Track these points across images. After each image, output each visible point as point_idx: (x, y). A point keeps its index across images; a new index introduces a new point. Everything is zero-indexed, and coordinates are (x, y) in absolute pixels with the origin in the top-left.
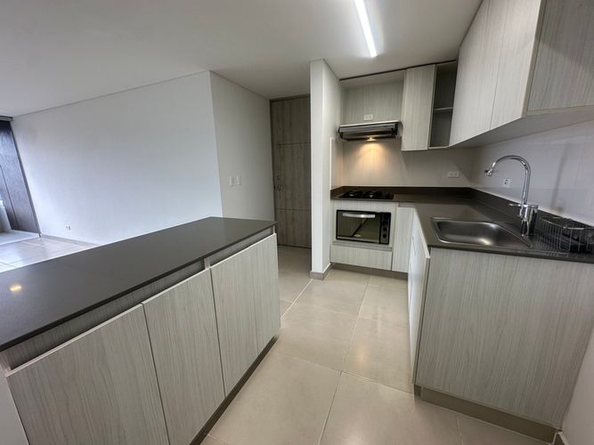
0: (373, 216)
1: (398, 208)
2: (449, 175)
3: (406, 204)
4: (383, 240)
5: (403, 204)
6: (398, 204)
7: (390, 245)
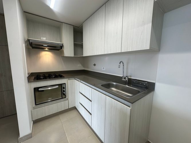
0: (57, 87)
1: (68, 81)
2: (78, 66)
3: (71, 78)
4: (63, 96)
5: (70, 79)
6: (68, 79)
7: (67, 97)
